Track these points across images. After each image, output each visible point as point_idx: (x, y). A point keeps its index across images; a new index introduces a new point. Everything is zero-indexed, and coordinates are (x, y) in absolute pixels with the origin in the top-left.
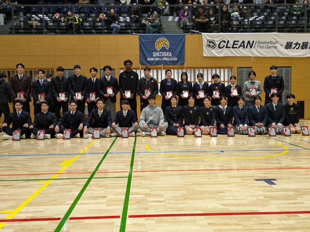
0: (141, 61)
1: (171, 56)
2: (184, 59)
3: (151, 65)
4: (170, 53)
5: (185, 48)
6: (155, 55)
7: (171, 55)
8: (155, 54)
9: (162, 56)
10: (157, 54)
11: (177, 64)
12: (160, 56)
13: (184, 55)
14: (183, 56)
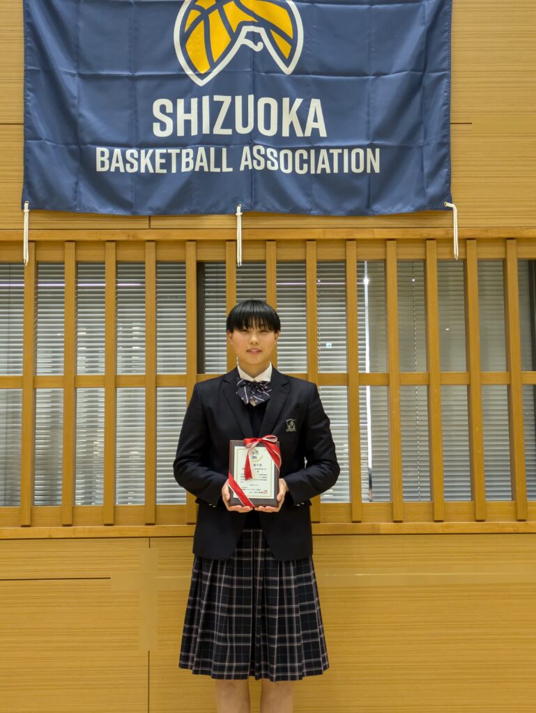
0: (36, 181)
1: (323, 133)
2: (443, 161)
3: (135, 216)
4: (316, 104)
5: (455, 67)
6: (169, 122)
7: (317, 122)
8: (173, 116)
9: (240, 129)
10: (193, 117)
11: (377, 207)
12: (218, 130)
13: (446, 125)
14: (434, 139)
